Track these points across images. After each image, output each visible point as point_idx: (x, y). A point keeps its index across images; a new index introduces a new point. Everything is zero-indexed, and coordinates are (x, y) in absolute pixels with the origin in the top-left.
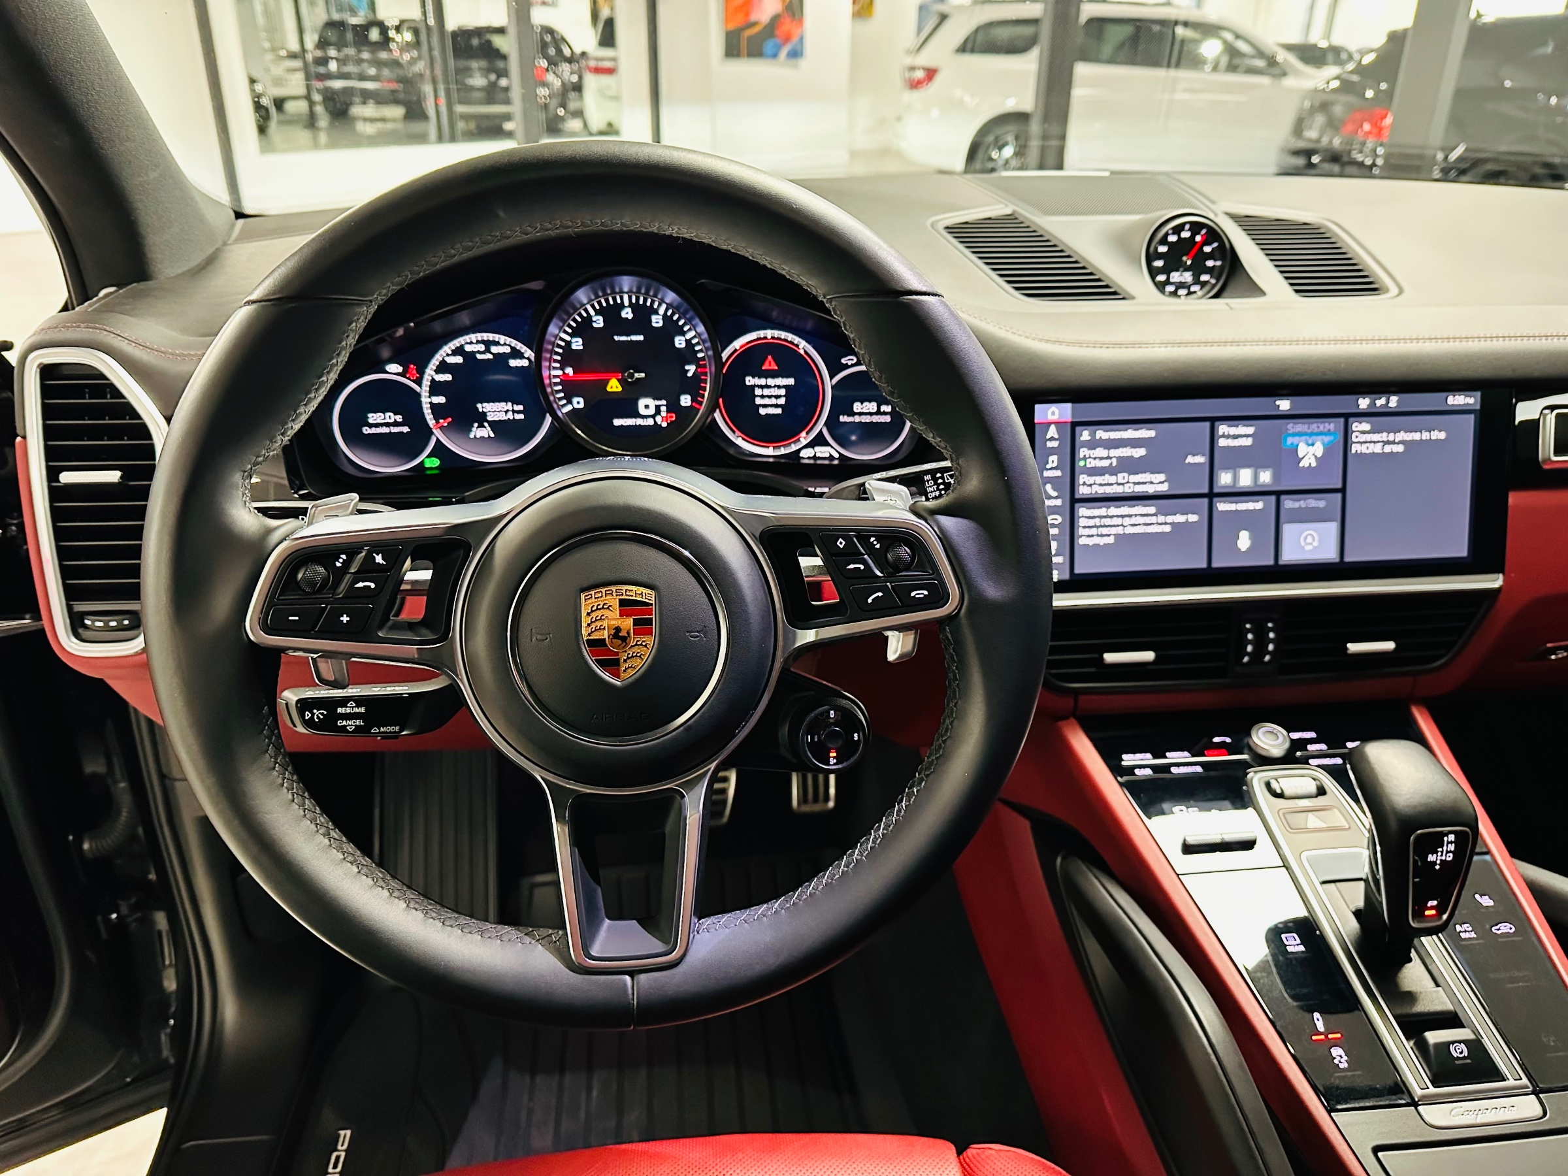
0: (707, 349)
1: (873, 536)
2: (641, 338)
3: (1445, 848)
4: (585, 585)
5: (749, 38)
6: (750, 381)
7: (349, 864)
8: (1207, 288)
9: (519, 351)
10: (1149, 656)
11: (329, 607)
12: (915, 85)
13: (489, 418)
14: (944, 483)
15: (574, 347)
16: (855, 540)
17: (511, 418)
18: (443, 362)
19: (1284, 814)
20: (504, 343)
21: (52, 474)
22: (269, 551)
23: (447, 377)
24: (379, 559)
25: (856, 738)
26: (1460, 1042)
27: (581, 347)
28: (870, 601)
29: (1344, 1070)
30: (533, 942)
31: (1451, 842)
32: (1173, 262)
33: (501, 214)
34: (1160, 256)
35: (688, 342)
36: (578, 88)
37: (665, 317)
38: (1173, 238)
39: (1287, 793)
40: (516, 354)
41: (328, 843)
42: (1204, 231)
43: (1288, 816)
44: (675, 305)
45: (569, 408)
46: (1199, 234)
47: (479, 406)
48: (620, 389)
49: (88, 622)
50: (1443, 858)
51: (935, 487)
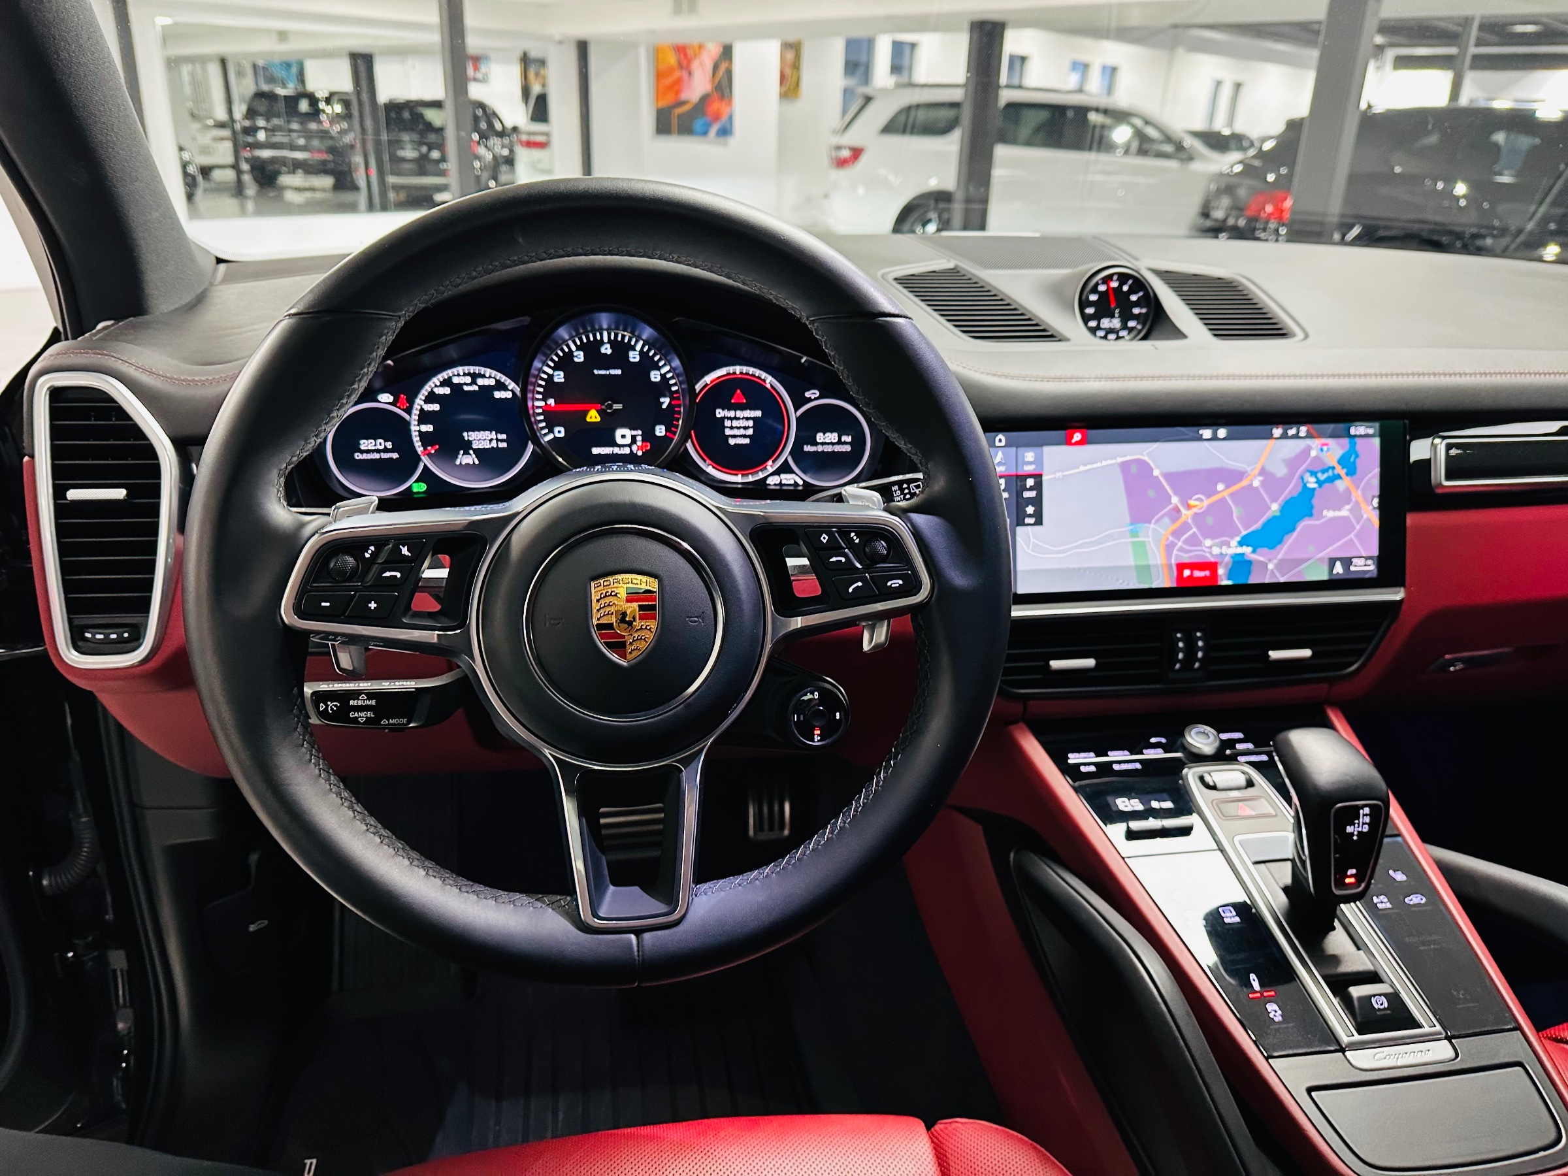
0: (681, 383)
1: (853, 532)
2: (619, 372)
3: (1361, 820)
4: (595, 574)
5: (679, 116)
6: (720, 413)
7: (372, 835)
8: (1134, 333)
9: (504, 384)
10: (1090, 662)
11: (358, 594)
12: (842, 163)
13: (474, 446)
14: (910, 493)
15: (556, 380)
16: (837, 535)
17: (495, 446)
18: (432, 393)
19: (1217, 804)
20: (489, 376)
21: (59, 493)
22: (303, 542)
23: (436, 407)
24: (405, 551)
25: (838, 717)
26: (1380, 995)
27: (563, 380)
28: (850, 590)
29: (1279, 1023)
30: (544, 906)
31: (1366, 815)
32: (1103, 310)
33: (520, 240)
34: (1091, 304)
35: (663, 376)
36: (510, 161)
37: (641, 352)
38: (1102, 288)
39: (1219, 785)
40: (501, 386)
41: (353, 815)
42: (1130, 282)
43: (1221, 805)
44: (651, 341)
45: (551, 436)
46: (1125, 283)
47: (465, 434)
48: (599, 419)
49: (88, 635)
50: (1360, 829)
51: (902, 496)
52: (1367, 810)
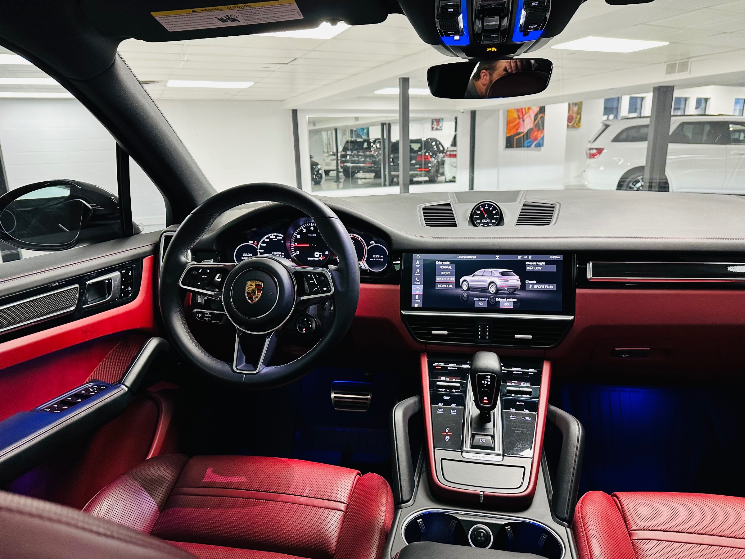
1: (317, 274)
3: (487, 380)
4: (248, 280)
8: (493, 224)
10: (446, 332)
12: (592, 156)
16: (312, 275)
18: (264, 241)
20: (280, 236)
22: (187, 267)
23: (265, 245)
24: (208, 271)
25: (310, 326)
26: (484, 439)
27: (300, 237)
28: (314, 290)
29: (446, 441)
34: (477, 214)
38: (481, 209)
42: (492, 207)
45: (295, 254)
50: (487, 383)
52: (489, 377)
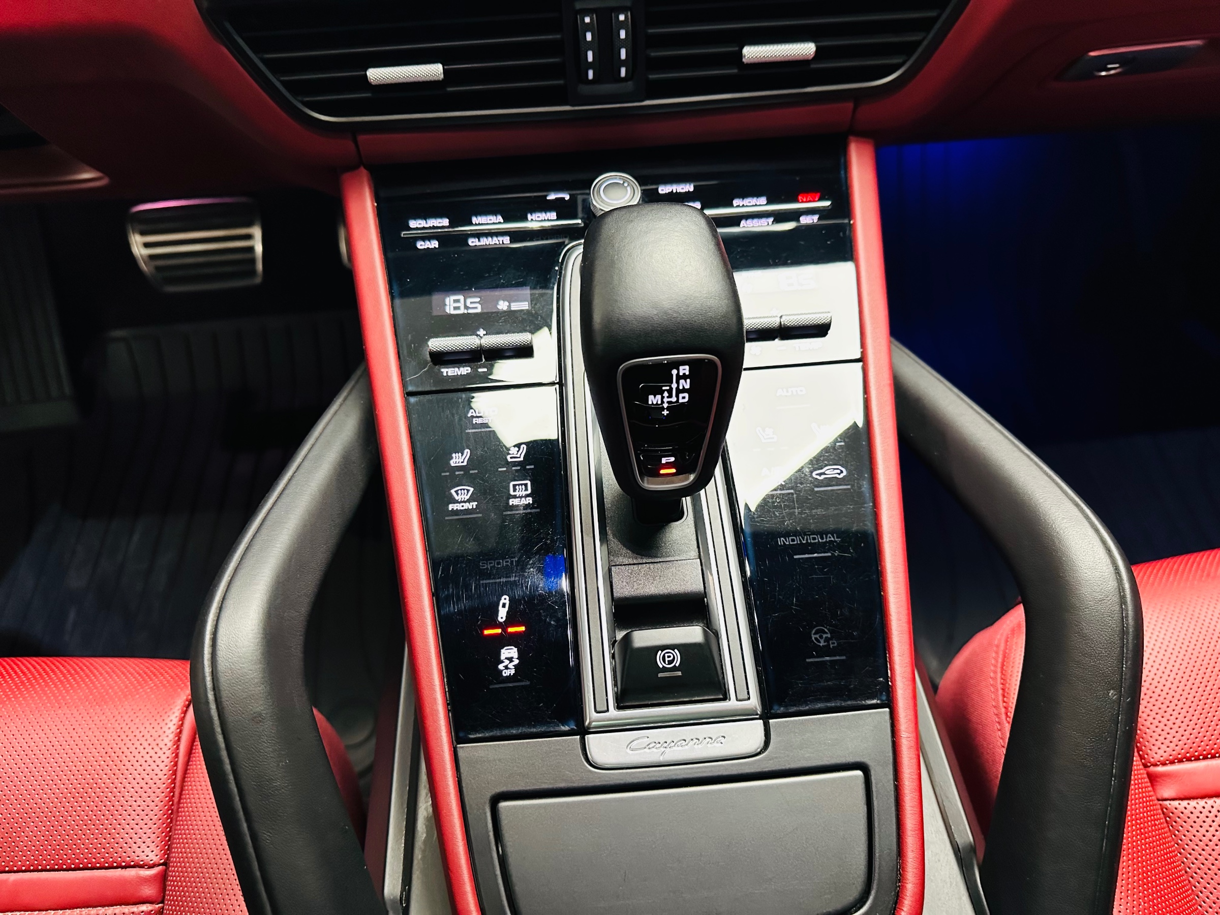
3: (674, 386)
26: (673, 647)
29: (505, 681)
31: (685, 377)
50: (674, 399)
52: (685, 370)
